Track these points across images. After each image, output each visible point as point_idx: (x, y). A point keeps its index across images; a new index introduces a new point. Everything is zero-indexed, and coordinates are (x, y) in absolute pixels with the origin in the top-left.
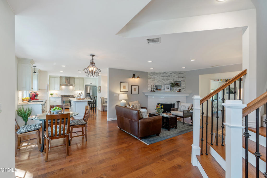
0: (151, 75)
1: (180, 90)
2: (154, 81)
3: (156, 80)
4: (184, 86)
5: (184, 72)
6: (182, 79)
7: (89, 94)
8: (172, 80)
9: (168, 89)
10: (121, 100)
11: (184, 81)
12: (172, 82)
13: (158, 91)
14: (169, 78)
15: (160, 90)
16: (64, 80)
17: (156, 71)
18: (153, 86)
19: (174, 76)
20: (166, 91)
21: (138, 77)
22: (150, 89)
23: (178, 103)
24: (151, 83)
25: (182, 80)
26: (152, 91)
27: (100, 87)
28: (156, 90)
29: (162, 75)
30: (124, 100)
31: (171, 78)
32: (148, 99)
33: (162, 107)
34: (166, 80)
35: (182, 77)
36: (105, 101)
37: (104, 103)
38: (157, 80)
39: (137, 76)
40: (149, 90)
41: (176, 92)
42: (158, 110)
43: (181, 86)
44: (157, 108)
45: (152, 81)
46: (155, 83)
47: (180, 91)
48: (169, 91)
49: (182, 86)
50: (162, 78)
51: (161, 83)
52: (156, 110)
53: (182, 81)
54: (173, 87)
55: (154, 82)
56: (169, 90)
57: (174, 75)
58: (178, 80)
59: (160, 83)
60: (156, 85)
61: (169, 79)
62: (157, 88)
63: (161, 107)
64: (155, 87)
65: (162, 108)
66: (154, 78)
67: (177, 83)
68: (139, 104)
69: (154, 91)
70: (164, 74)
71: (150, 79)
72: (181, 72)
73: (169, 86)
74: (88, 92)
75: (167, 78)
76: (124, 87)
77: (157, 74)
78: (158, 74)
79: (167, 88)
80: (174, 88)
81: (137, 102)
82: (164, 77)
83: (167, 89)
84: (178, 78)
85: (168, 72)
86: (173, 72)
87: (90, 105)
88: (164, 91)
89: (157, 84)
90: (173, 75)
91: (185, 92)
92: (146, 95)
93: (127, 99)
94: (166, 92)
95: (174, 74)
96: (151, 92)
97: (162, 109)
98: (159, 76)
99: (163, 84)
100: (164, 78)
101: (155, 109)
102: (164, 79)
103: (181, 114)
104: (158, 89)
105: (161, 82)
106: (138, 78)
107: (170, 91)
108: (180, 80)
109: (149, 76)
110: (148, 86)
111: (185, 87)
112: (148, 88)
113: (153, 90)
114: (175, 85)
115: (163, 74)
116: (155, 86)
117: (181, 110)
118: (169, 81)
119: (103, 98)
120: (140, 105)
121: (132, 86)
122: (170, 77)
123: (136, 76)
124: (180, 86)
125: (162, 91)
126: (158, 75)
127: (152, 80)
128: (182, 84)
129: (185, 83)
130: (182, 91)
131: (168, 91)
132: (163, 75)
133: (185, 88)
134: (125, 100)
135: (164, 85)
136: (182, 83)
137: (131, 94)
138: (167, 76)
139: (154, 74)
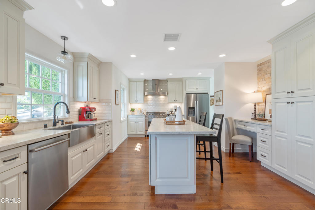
7: (193, 109)
16: (150, 85)
27: (222, 91)
36: (235, 127)
37: (234, 135)
74: (191, 106)
87: (208, 143)
119: (231, 118)
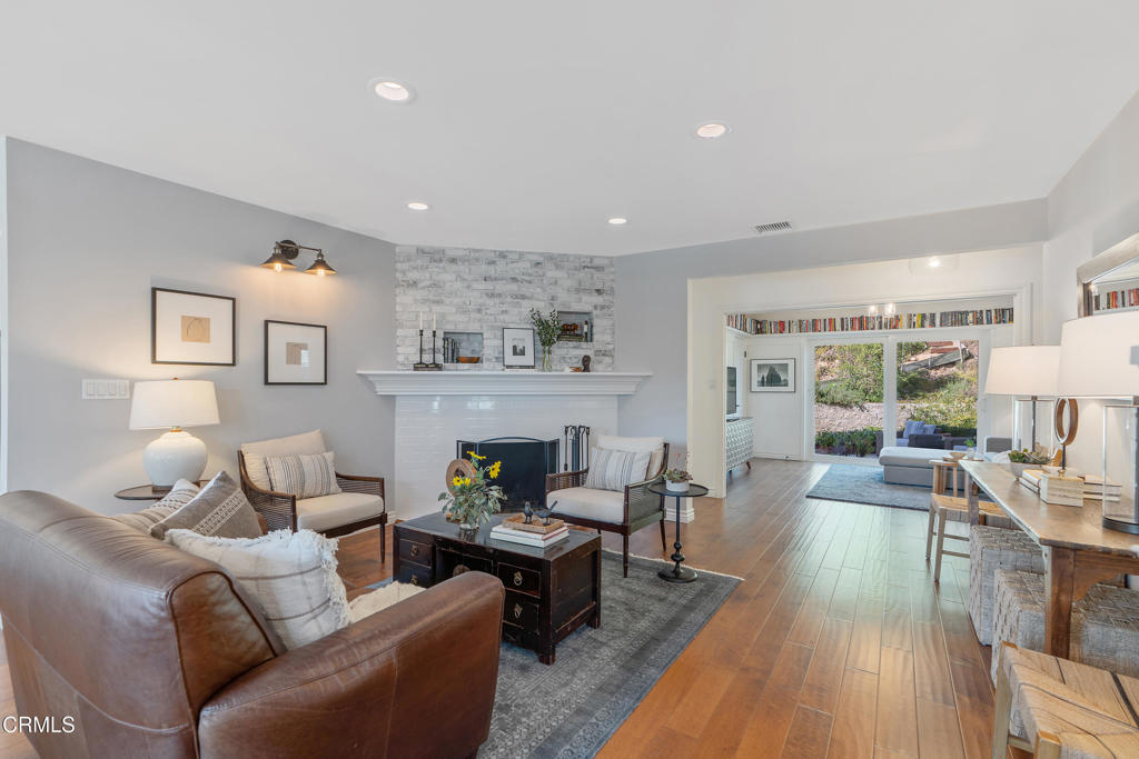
0: (419, 262)
1: (586, 360)
2: (438, 302)
3: (447, 301)
4: (608, 338)
5: (606, 262)
6: (598, 300)
8: (543, 304)
9: (523, 353)
10: (156, 433)
11: (605, 311)
12: (545, 315)
13: (460, 365)
14: (526, 289)
15: (475, 360)
17: (453, 242)
18: (428, 334)
19: (556, 283)
20: (508, 367)
21: (321, 263)
22: (408, 352)
23: (579, 434)
24: (417, 315)
25: (596, 307)
26: (419, 366)
28: (446, 360)
29: (483, 269)
30: (179, 429)
31: (539, 290)
32: (397, 419)
33: (494, 474)
34: (509, 299)
35: (598, 291)
38: (456, 301)
39: (313, 257)
40: (400, 358)
41: (568, 371)
42: (462, 498)
43: (591, 341)
44: (458, 482)
45: (425, 301)
46: (443, 316)
47: (586, 369)
48: (528, 367)
49: (598, 341)
50: (489, 286)
51: (478, 316)
52: (444, 502)
53: (595, 313)
54: (547, 342)
55: (436, 308)
56: (528, 359)
57: (552, 273)
58: (576, 307)
59: (475, 315)
60: (450, 328)
61: (529, 295)
62: (453, 350)
63: (486, 475)
64: (440, 343)
65: (494, 482)
66: (434, 285)
67: (571, 320)
68: (329, 456)
69: (438, 367)
70: (501, 266)
71: (411, 292)
72: (592, 259)
73: (527, 340)
75: (514, 287)
76: (195, 328)
77: (453, 261)
78: (465, 260)
79: (515, 348)
80: (554, 346)
81: (312, 438)
82: (496, 279)
83: (515, 353)
84: (578, 291)
85: (521, 255)
86: (550, 258)
88: (500, 366)
89: (458, 323)
90: (549, 274)
91: (613, 370)
92: (382, 390)
93: (216, 421)
94: (508, 371)
95: (558, 267)
96: (416, 368)
97: (495, 492)
98: (466, 277)
99: (493, 328)
100: (500, 287)
101: (443, 496)
102: (500, 295)
103: (610, 507)
104: (464, 352)
105: (479, 311)
106: (321, 272)
107: (533, 367)
108: (585, 303)
109: (404, 272)
110: (400, 332)
111: (611, 347)
112: (400, 350)
113: (427, 359)
114: (560, 330)
115: (493, 265)
116: (440, 334)
117: (603, 478)
118: (526, 308)
120: (335, 462)
121: (270, 325)
122: (530, 282)
123: (307, 257)
124: (588, 337)
125: (486, 369)
126: (461, 267)
127: (420, 294)
128: (595, 330)
129: (613, 325)
130: (598, 369)
131: (521, 367)
132: (491, 271)
133: (614, 349)
134: (194, 430)
135: (499, 333)
136: (596, 322)
137: (267, 383)
138: (514, 280)
139: (437, 257)
